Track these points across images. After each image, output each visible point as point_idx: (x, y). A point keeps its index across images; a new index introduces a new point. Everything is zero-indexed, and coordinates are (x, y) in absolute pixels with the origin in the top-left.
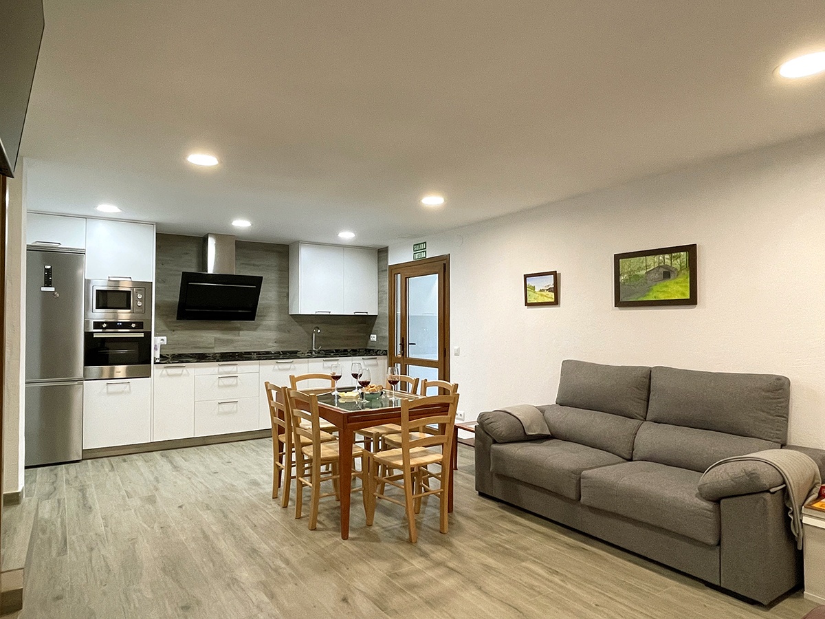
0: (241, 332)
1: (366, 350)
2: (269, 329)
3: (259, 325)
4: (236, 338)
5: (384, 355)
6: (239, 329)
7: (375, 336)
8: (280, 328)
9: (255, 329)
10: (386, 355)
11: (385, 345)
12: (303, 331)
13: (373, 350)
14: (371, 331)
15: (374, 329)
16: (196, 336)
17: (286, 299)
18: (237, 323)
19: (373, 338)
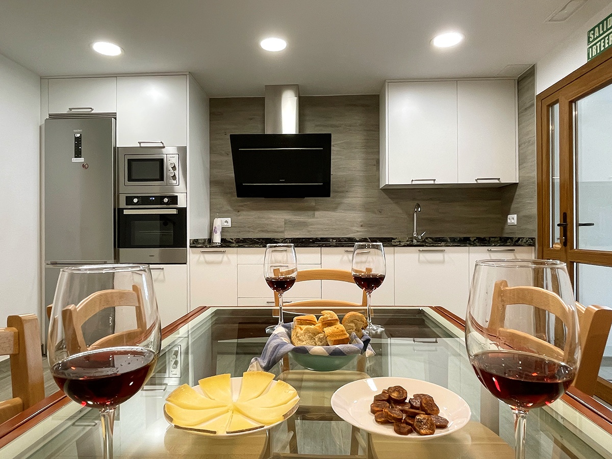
0: (317, 213)
1: (501, 238)
2: (352, 208)
3: (339, 204)
4: (310, 220)
5: (530, 245)
6: (314, 209)
7: (515, 216)
8: (367, 208)
9: (334, 209)
10: (534, 245)
11: (532, 229)
12: (400, 211)
13: (511, 239)
14: (509, 209)
15: (514, 206)
16: (262, 218)
17: (375, 168)
18: (311, 201)
19: (512, 219)
